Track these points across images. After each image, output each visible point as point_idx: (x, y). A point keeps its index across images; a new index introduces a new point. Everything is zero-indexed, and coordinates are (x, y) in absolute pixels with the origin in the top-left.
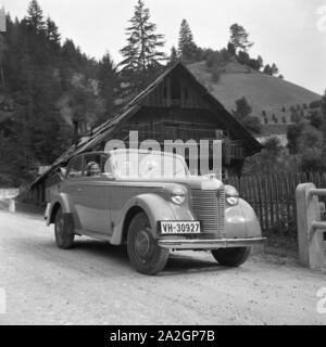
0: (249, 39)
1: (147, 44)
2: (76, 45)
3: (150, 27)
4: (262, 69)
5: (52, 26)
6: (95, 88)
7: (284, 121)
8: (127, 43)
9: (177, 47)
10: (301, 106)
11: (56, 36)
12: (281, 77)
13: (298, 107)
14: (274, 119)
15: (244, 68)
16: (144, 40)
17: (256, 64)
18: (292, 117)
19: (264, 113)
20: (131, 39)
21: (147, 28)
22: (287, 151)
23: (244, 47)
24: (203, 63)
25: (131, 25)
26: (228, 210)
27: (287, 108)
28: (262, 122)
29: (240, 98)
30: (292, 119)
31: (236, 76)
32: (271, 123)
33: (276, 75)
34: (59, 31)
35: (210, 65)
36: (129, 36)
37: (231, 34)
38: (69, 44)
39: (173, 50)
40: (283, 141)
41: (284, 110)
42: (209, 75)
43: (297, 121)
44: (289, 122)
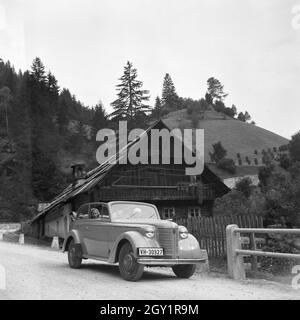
0: (224, 90)
1: (135, 98)
2: (72, 94)
3: (137, 85)
4: (236, 117)
5: (52, 80)
6: (89, 133)
7: (256, 163)
8: (117, 98)
9: (161, 97)
10: (272, 150)
11: (56, 88)
12: (253, 123)
13: (269, 150)
14: (248, 161)
15: (220, 115)
16: (132, 95)
17: (230, 112)
18: (263, 159)
19: (238, 156)
20: (120, 94)
21: (135, 85)
22: (259, 190)
23: (220, 97)
24: (184, 110)
25: (121, 82)
26: (181, 242)
27: (259, 151)
28: (237, 164)
29: (216, 142)
30: (264, 161)
31: (213, 122)
32: (245, 164)
33: (249, 122)
34: (58, 84)
35: (190, 112)
36: (119, 92)
37: (208, 86)
38: (66, 92)
39: (158, 99)
40: (255, 181)
41: (256, 153)
42: (189, 121)
43: (267, 163)
44: (261, 164)
